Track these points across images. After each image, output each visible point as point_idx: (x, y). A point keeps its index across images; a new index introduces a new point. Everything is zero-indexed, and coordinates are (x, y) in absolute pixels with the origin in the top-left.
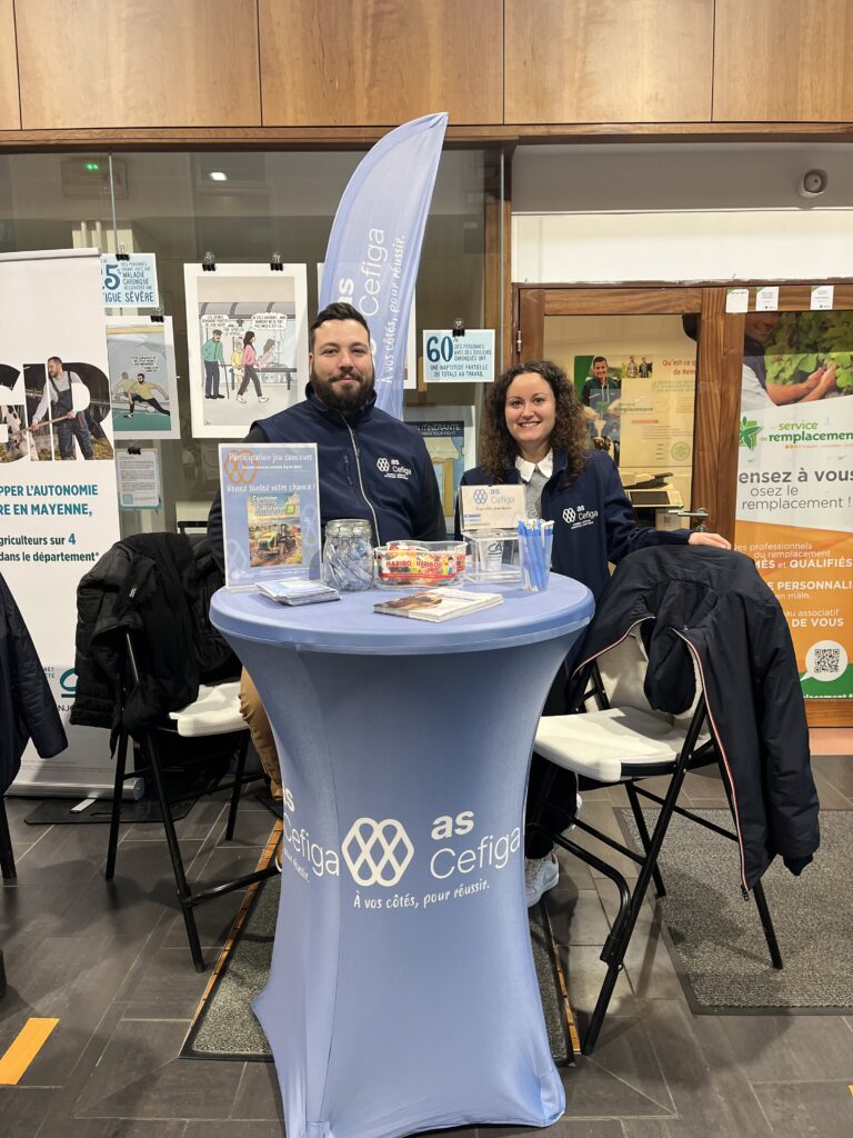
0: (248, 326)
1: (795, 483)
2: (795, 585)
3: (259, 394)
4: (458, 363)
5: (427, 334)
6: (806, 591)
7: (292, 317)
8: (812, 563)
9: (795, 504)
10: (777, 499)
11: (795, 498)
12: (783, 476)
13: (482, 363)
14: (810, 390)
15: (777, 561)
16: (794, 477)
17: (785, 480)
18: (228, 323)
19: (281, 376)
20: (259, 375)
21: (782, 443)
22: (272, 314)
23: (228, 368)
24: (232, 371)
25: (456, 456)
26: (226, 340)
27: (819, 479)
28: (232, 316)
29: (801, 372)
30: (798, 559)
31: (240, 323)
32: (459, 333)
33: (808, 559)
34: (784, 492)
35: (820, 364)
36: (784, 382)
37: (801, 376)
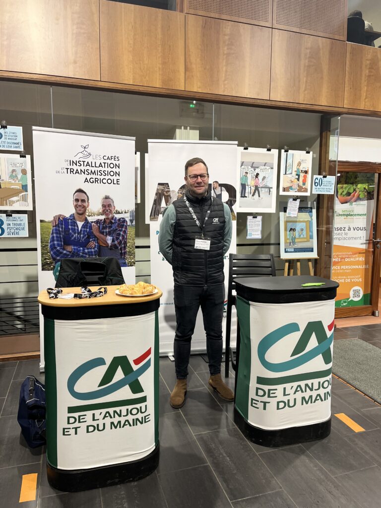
0: (257, 171)
1: (347, 231)
2: (347, 267)
3: (259, 196)
4: (323, 187)
5: (315, 177)
6: (350, 269)
7: (272, 168)
8: (352, 259)
9: (347, 239)
10: (341, 236)
11: (347, 236)
12: (343, 229)
13: (330, 187)
14: (351, 199)
15: (341, 259)
16: (346, 229)
17: (344, 230)
18: (250, 169)
19: (267, 190)
20: (260, 189)
21: (343, 217)
22: (266, 167)
23: (249, 186)
24: (250, 187)
25: (310, 220)
26: (249, 176)
27: (354, 230)
28: (252, 167)
29: (349, 192)
30: (348, 258)
31: (255, 170)
32: (325, 177)
33: (351, 258)
34: (343, 234)
35: (355, 190)
36: (344, 196)
37: (349, 194)
